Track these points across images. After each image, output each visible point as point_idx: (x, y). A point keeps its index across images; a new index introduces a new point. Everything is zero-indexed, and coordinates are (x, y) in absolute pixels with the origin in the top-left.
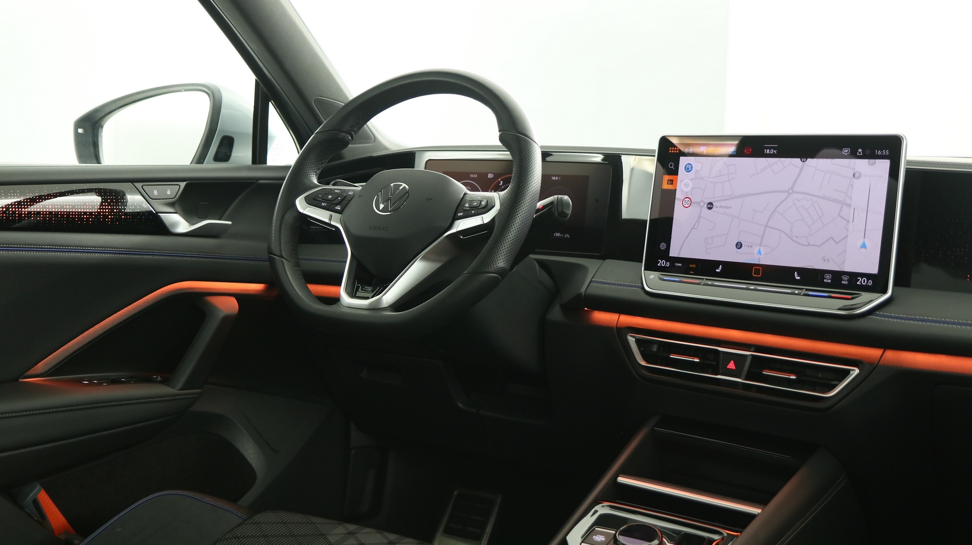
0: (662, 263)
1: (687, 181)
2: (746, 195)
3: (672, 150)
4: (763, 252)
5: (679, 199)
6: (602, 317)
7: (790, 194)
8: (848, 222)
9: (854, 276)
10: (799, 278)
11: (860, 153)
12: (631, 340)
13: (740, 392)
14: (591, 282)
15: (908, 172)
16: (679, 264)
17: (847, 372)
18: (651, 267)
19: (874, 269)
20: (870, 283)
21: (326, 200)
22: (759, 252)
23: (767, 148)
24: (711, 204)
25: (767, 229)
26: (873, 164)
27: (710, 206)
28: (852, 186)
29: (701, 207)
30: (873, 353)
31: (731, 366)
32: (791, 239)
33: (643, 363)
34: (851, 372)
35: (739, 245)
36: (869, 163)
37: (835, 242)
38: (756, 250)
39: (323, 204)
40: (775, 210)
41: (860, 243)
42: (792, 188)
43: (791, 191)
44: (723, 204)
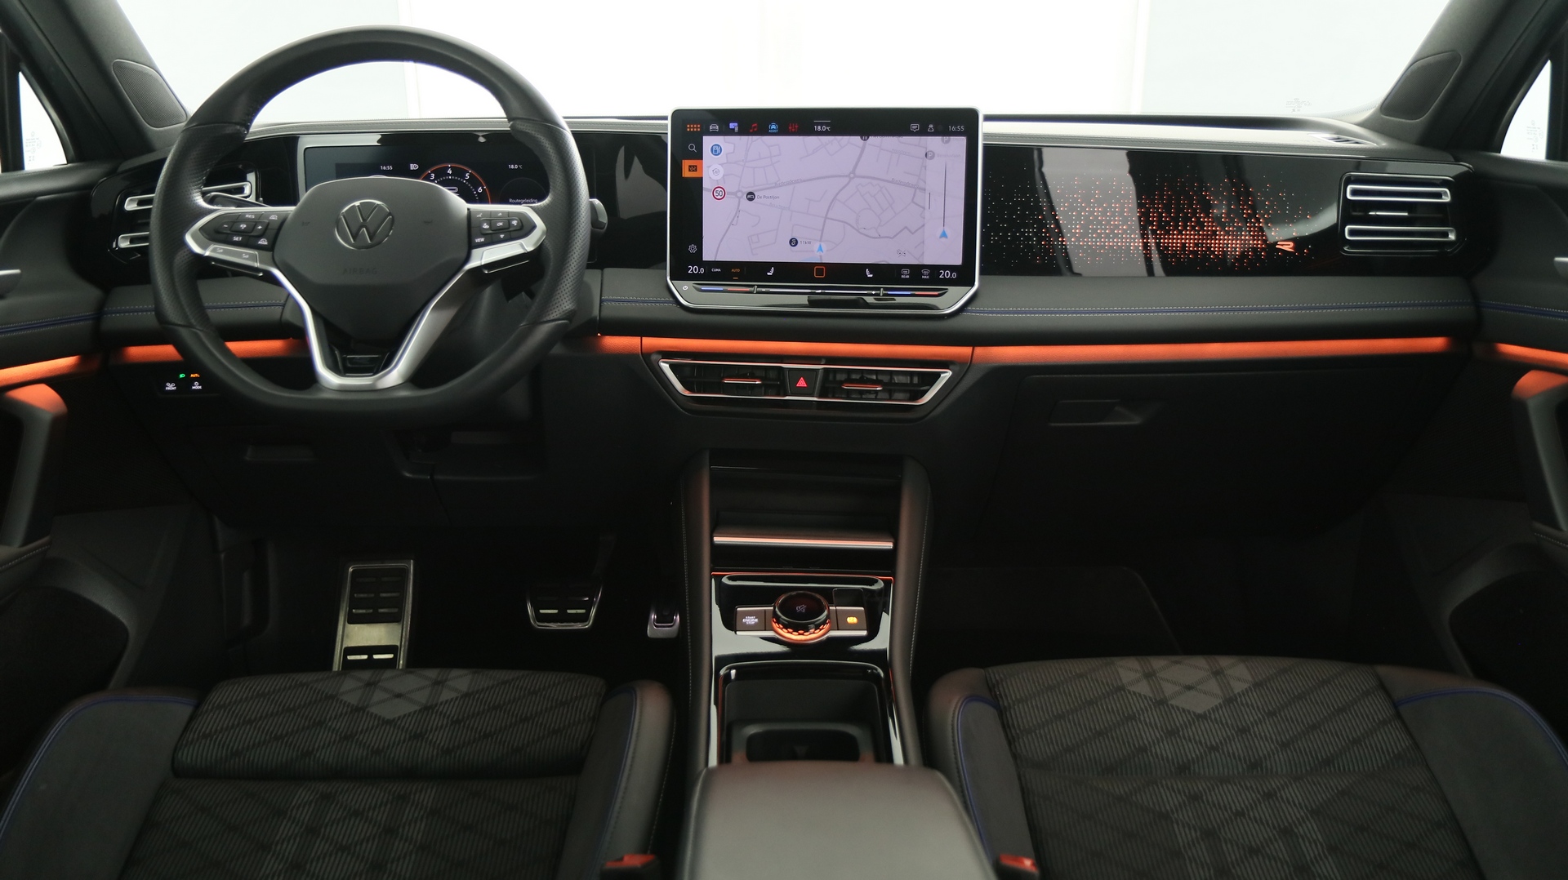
0: (693, 269)
1: (716, 166)
2: (797, 182)
3: (690, 128)
4: (824, 247)
5: (708, 190)
6: (615, 343)
7: (851, 179)
8: (924, 208)
9: (935, 269)
10: (871, 276)
11: (931, 129)
12: (665, 367)
13: (814, 412)
14: (601, 301)
15: (986, 147)
16: (717, 270)
17: (938, 375)
18: (679, 274)
19: (957, 260)
20: (955, 275)
21: (239, 233)
22: (820, 249)
23: (818, 124)
24: (751, 193)
25: (827, 221)
26: (947, 142)
27: (751, 196)
28: (925, 167)
29: (739, 198)
30: (964, 351)
31: (802, 383)
32: (857, 231)
33: (687, 393)
34: (942, 375)
35: (794, 242)
36: (943, 141)
37: (910, 231)
38: (816, 246)
39: (236, 239)
40: (834, 199)
41: (939, 232)
42: (853, 172)
43: (852, 175)
44: (768, 193)
